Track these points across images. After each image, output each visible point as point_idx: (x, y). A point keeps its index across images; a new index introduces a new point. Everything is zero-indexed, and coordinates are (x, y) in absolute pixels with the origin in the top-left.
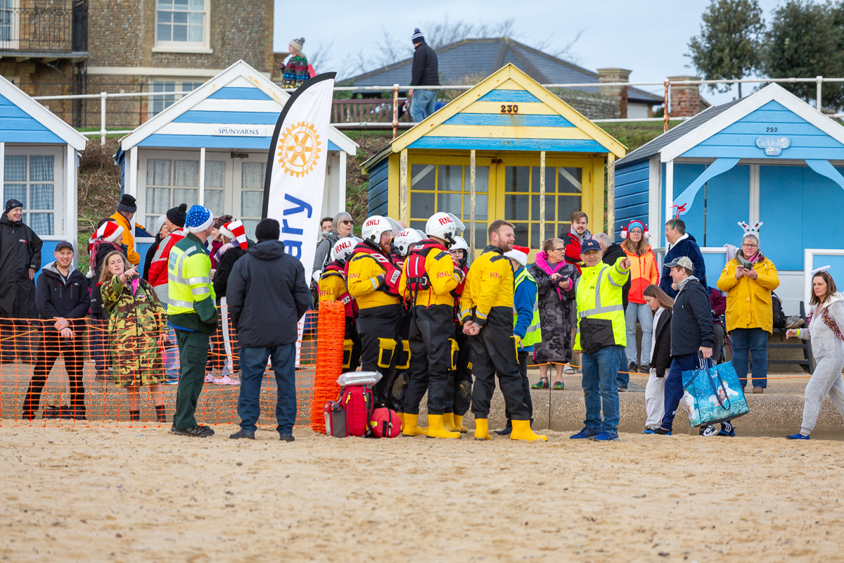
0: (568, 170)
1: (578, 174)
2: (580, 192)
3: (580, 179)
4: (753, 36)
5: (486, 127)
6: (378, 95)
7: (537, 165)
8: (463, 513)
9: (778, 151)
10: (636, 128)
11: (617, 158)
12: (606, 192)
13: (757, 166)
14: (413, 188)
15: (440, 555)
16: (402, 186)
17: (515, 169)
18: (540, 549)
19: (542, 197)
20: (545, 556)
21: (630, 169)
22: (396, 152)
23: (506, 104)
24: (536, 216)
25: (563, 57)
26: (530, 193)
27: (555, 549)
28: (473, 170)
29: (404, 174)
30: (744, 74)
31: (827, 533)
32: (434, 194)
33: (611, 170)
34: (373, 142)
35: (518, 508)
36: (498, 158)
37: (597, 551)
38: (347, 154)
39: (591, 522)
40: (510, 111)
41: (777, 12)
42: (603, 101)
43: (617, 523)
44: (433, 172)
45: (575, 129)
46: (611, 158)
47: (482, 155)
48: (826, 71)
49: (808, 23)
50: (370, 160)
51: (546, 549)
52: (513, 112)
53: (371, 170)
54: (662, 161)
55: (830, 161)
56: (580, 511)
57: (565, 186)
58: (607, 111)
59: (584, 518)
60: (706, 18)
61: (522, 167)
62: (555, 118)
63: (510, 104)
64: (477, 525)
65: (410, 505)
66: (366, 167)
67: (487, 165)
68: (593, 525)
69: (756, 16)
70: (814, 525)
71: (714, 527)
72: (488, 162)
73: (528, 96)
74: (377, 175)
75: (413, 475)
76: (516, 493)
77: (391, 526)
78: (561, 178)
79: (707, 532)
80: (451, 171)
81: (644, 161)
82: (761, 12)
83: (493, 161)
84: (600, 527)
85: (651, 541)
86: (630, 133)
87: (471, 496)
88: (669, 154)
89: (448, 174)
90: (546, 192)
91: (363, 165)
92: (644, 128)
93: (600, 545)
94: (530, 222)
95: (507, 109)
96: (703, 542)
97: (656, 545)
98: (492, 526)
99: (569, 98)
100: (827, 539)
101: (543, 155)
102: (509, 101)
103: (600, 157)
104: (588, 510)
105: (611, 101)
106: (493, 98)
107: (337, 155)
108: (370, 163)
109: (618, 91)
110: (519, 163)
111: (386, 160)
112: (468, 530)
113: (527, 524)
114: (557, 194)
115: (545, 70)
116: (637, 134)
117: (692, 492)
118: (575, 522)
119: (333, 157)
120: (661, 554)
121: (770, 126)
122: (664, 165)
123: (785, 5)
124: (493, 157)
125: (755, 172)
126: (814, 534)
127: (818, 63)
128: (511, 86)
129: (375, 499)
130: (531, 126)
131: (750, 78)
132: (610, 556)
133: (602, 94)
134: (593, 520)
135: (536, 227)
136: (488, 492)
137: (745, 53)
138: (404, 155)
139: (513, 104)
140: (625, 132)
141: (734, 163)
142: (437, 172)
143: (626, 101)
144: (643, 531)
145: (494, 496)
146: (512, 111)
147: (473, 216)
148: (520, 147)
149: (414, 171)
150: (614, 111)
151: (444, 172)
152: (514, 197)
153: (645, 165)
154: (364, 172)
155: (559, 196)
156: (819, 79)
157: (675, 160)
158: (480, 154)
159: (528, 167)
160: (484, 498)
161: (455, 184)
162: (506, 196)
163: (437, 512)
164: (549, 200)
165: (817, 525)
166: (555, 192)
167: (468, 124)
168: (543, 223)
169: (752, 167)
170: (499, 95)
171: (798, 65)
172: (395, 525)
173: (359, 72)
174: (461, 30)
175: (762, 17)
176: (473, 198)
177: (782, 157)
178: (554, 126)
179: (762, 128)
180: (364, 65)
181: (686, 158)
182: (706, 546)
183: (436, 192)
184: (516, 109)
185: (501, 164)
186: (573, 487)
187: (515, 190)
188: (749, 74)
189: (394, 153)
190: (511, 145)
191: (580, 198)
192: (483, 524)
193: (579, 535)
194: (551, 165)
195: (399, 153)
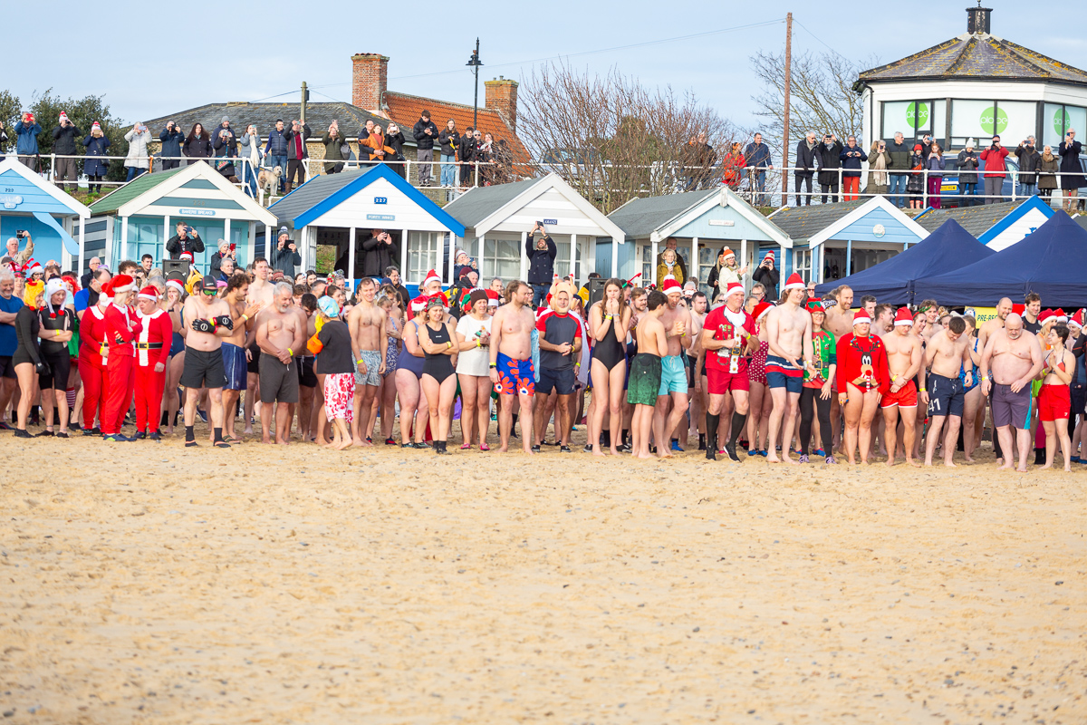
9: (14, 206)
55: (51, 213)
69: (17, 109)
121: (8, 187)
123: (39, 103)
156: (53, 156)
171: (47, 146)
175: (22, 110)
177: (17, 210)
179: (3, 188)
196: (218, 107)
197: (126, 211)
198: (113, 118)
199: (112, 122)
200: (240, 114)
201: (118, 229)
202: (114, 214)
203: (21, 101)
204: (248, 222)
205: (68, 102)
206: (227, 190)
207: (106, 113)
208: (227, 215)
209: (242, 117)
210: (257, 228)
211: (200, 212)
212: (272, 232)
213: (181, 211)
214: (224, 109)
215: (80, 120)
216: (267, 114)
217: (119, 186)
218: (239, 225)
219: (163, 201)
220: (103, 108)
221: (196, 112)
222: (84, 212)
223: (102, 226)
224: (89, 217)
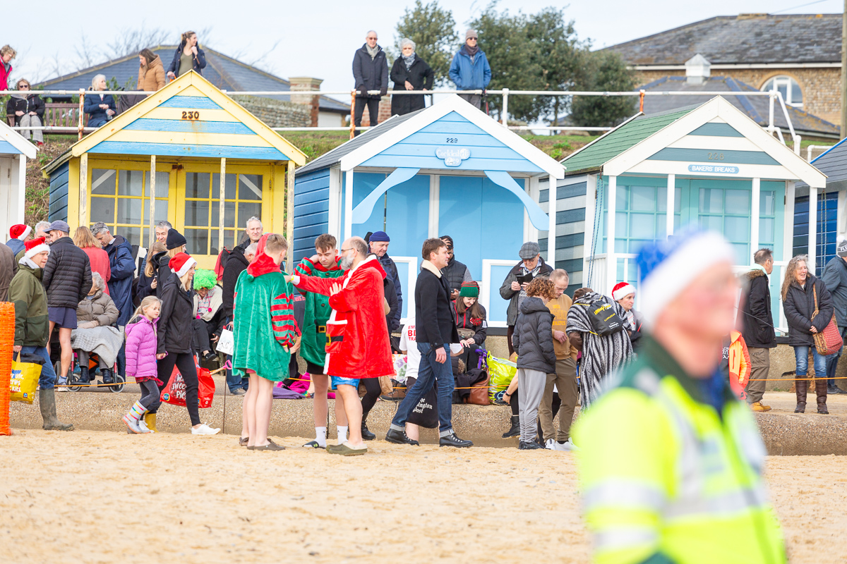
0: (248, 176)
1: (259, 181)
2: (260, 199)
3: (260, 187)
4: (446, 48)
5: (167, 133)
6: (68, 100)
7: (216, 171)
8: (120, 512)
9: (458, 162)
10: (323, 137)
11: (297, 166)
12: (286, 199)
13: (438, 177)
14: (93, 192)
15: (92, 551)
16: (82, 190)
17: (196, 175)
18: (193, 548)
19: (222, 204)
20: (197, 554)
21: (311, 177)
22: (76, 156)
23: (187, 110)
24: (216, 223)
25: (259, 66)
26: (210, 200)
27: (207, 548)
28: (153, 175)
29: (84, 178)
30: (437, 85)
31: (478, 536)
32: (114, 199)
33: (291, 178)
34: (58, 147)
35: (176, 509)
36: (179, 164)
37: (249, 550)
38: (27, 157)
39: (246, 522)
40: (191, 117)
41: (472, 25)
42: (294, 110)
43: (271, 524)
44: (113, 177)
45: (256, 136)
46: (291, 166)
47: (162, 161)
48: (519, 83)
49: (502, 36)
50: (51, 164)
51: (199, 547)
52: (194, 119)
53: (52, 173)
54: (343, 169)
55: (509, 172)
56: (237, 512)
57: (246, 193)
58: (298, 119)
59: (239, 518)
60: (400, 29)
61: (202, 173)
62: (236, 125)
63: (191, 110)
64: (133, 523)
65: (68, 504)
66: (47, 170)
67: (168, 171)
68: (248, 526)
69: (449, 27)
70: (466, 527)
71: (366, 529)
72: (168, 168)
73: (209, 102)
74: (57, 179)
75: (75, 475)
76: (175, 493)
77: (46, 523)
78: (241, 183)
79: (360, 533)
80: (132, 177)
81: (326, 169)
82: (455, 24)
83: (174, 167)
84: (253, 527)
85: (303, 541)
86: (316, 142)
87: (131, 496)
88: (350, 162)
89: (129, 179)
90: (225, 198)
91: (45, 169)
92: (330, 137)
93: (252, 545)
94: (210, 228)
95: (188, 115)
96: (354, 543)
97: (308, 545)
98: (147, 525)
99: (259, 106)
100: (477, 542)
101: (223, 162)
102: (190, 107)
103: (280, 165)
104: (244, 511)
105: (302, 109)
106: (174, 104)
107: (16, 158)
108: (51, 167)
109: (309, 100)
110: (199, 169)
111: (66, 164)
112: (123, 528)
113: (181, 523)
114: (237, 201)
115: (239, 78)
116: (323, 143)
117: (350, 494)
118: (230, 522)
119: (13, 160)
120: (312, 554)
121: (450, 136)
122: (344, 173)
123: (479, 17)
124: (175, 163)
125: (435, 182)
126: (465, 536)
127: (510, 76)
128: (191, 92)
129: (34, 497)
130: (212, 132)
131: (442, 90)
132: (261, 555)
133: (293, 102)
134: (248, 520)
135: (216, 233)
136: (147, 492)
137: (437, 64)
138: (84, 159)
139: (194, 110)
140: (311, 142)
141: (414, 173)
142: (117, 177)
143: (317, 110)
144: (296, 532)
145: (154, 496)
146: (192, 117)
147: (152, 222)
148: (200, 154)
149: (94, 175)
150: (305, 120)
151: (125, 176)
152: (194, 204)
153: (326, 174)
154: (45, 176)
155: (239, 203)
156: (506, 92)
157: (355, 169)
158: (160, 159)
159: (209, 173)
160: (142, 498)
161: (135, 187)
162: (187, 202)
163: (94, 511)
164: (229, 207)
165: (469, 529)
166: (235, 198)
167: (149, 129)
168: (222, 228)
169: (432, 177)
170: (180, 101)
172: (50, 523)
173: (54, 76)
174: (158, 36)
175: (455, 29)
176: (152, 203)
177: (462, 168)
178: (235, 133)
179: (443, 139)
180: (59, 70)
181: (366, 167)
182: (357, 547)
183: (116, 197)
184: (197, 116)
185: (182, 171)
186: (233, 489)
187: (195, 197)
188: (442, 86)
189: (74, 158)
190: (191, 151)
191: (260, 204)
192: (139, 523)
193: (233, 535)
194: (231, 172)
195: (79, 157)
196: (725, 21)
197: (613, 168)
198: (580, 39)
199: (579, 44)
200: (757, 30)
201: (601, 194)
202: (597, 171)
203: (454, 17)
204: (783, 183)
205: (519, 15)
206: (756, 137)
207: (570, 31)
208: (756, 172)
209: (759, 35)
210: (797, 191)
211: (718, 169)
212: (819, 195)
213: (690, 168)
214: (733, 23)
215: (535, 40)
216: (795, 30)
217: (601, 133)
218: (772, 187)
219: (666, 154)
220: (566, 25)
221: (694, 28)
222: (556, 170)
223: (580, 190)
224: (563, 178)
